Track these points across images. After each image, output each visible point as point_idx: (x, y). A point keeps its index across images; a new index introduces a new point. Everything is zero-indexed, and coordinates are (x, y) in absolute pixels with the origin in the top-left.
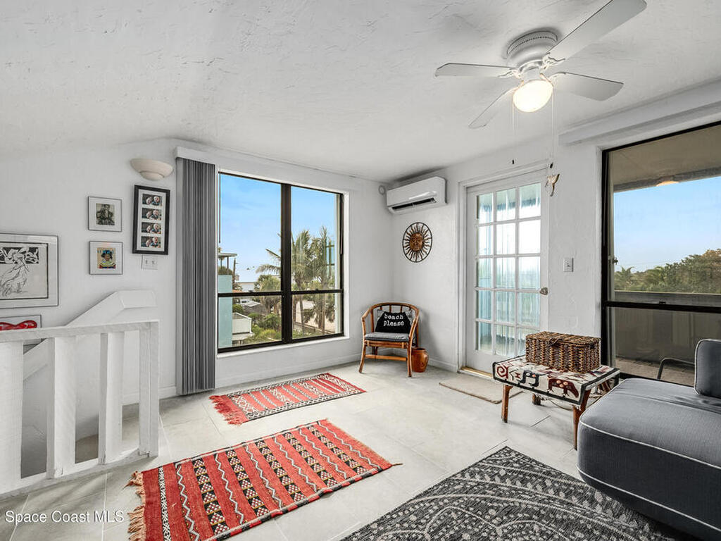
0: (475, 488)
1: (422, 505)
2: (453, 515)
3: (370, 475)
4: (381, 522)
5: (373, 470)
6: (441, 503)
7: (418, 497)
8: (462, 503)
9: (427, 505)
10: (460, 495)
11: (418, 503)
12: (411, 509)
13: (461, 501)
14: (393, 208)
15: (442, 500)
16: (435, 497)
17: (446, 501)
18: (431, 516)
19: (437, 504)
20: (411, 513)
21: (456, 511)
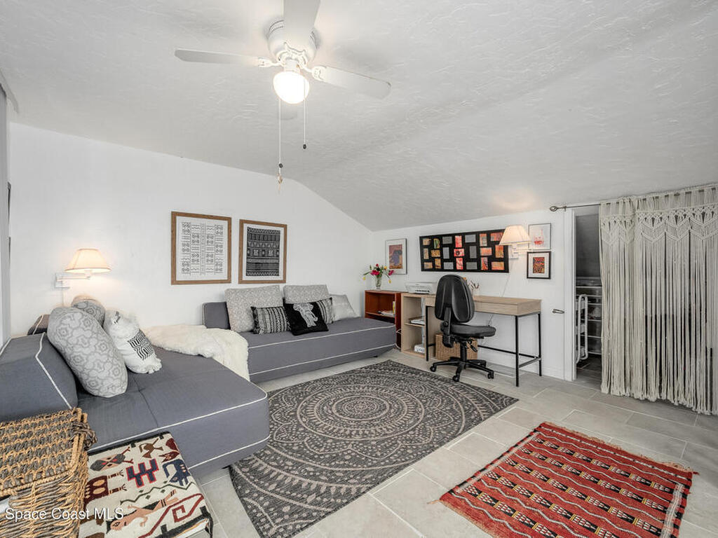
0: (352, 476)
1: (403, 460)
2: (379, 454)
3: (459, 486)
4: (433, 449)
5: (459, 490)
6: (387, 461)
7: (408, 465)
8: (370, 462)
9: (399, 460)
10: (370, 468)
11: (406, 460)
12: (412, 457)
13: (370, 464)
15: (386, 464)
16: (391, 466)
17: (382, 463)
18: (396, 453)
19: (391, 461)
20: (412, 454)
21: (377, 456)
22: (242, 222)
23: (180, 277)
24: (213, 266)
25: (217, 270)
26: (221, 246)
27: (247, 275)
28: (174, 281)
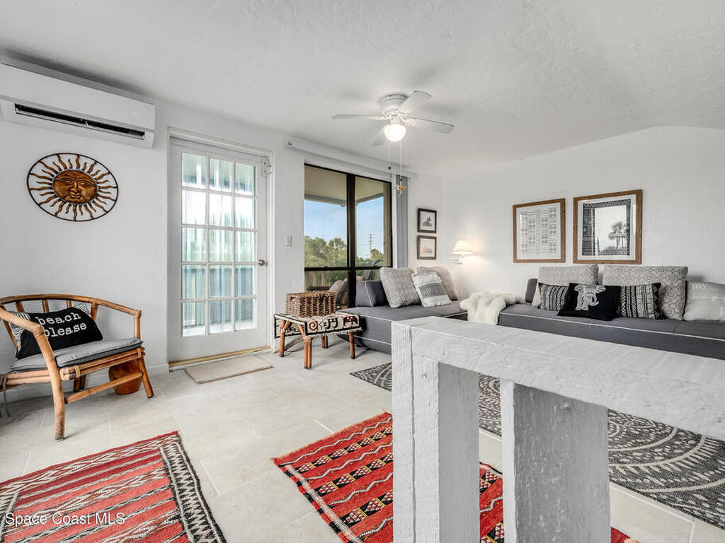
14: (17, 106)
22: (576, 200)
23: (520, 256)
24: (547, 247)
25: (551, 250)
26: (555, 228)
27: (583, 254)
28: (516, 260)
